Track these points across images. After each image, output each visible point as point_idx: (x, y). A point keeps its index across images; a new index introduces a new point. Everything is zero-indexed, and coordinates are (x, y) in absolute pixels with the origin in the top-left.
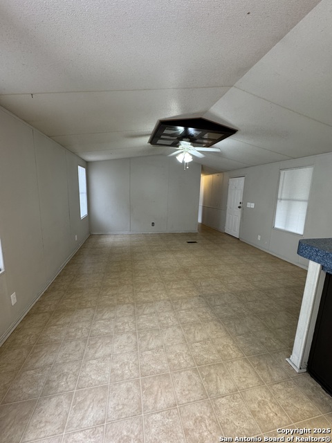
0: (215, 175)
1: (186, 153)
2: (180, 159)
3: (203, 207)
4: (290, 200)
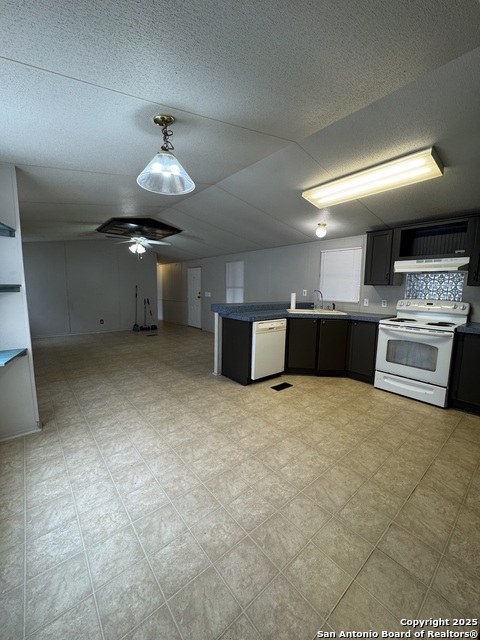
0: (173, 265)
1: (139, 246)
2: (133, 249)
3: (164, 301)
4: (234, 287)
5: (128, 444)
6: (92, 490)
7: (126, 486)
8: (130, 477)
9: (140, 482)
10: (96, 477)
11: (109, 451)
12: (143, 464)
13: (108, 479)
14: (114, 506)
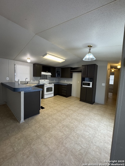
5: (85, 132)
6: (102, 131)
7: (96, 126)
8: (93, 126)
9: (93, 124)
10: (99, 133)
11: (90, 136)
12: (88, 126)
13: (97, 130)
14: (100, 126)
